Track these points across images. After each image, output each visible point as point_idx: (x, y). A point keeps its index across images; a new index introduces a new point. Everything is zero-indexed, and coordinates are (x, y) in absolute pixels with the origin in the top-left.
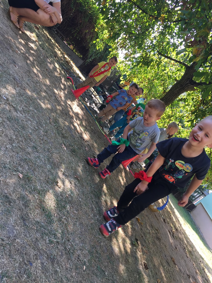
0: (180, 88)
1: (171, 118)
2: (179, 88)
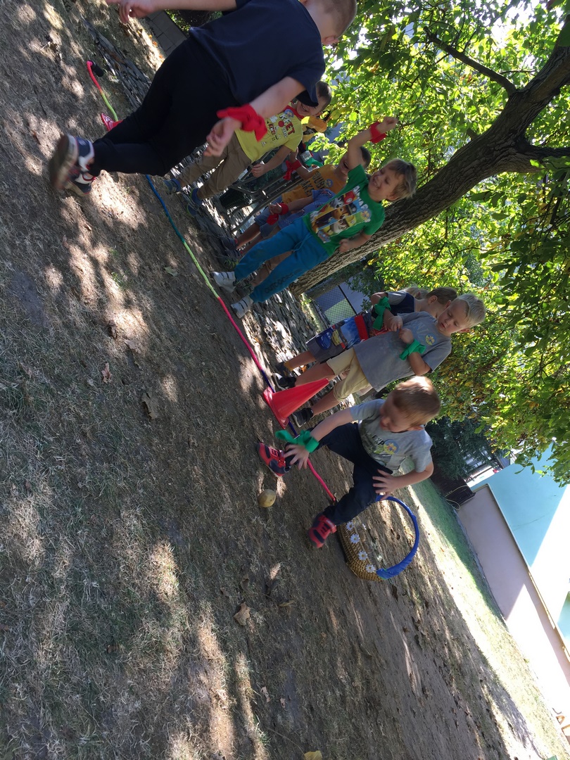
1: (442, 249)
2: (479, 159)
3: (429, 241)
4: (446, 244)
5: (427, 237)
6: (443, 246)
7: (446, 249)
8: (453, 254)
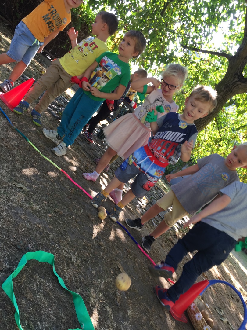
0: (226, 90)
1: (220, 142)
3: (213, 140)
4: (221, 139)
5: (211, 139)
6: (220, 140)
7: (222, 142)
8: (226, 143)
